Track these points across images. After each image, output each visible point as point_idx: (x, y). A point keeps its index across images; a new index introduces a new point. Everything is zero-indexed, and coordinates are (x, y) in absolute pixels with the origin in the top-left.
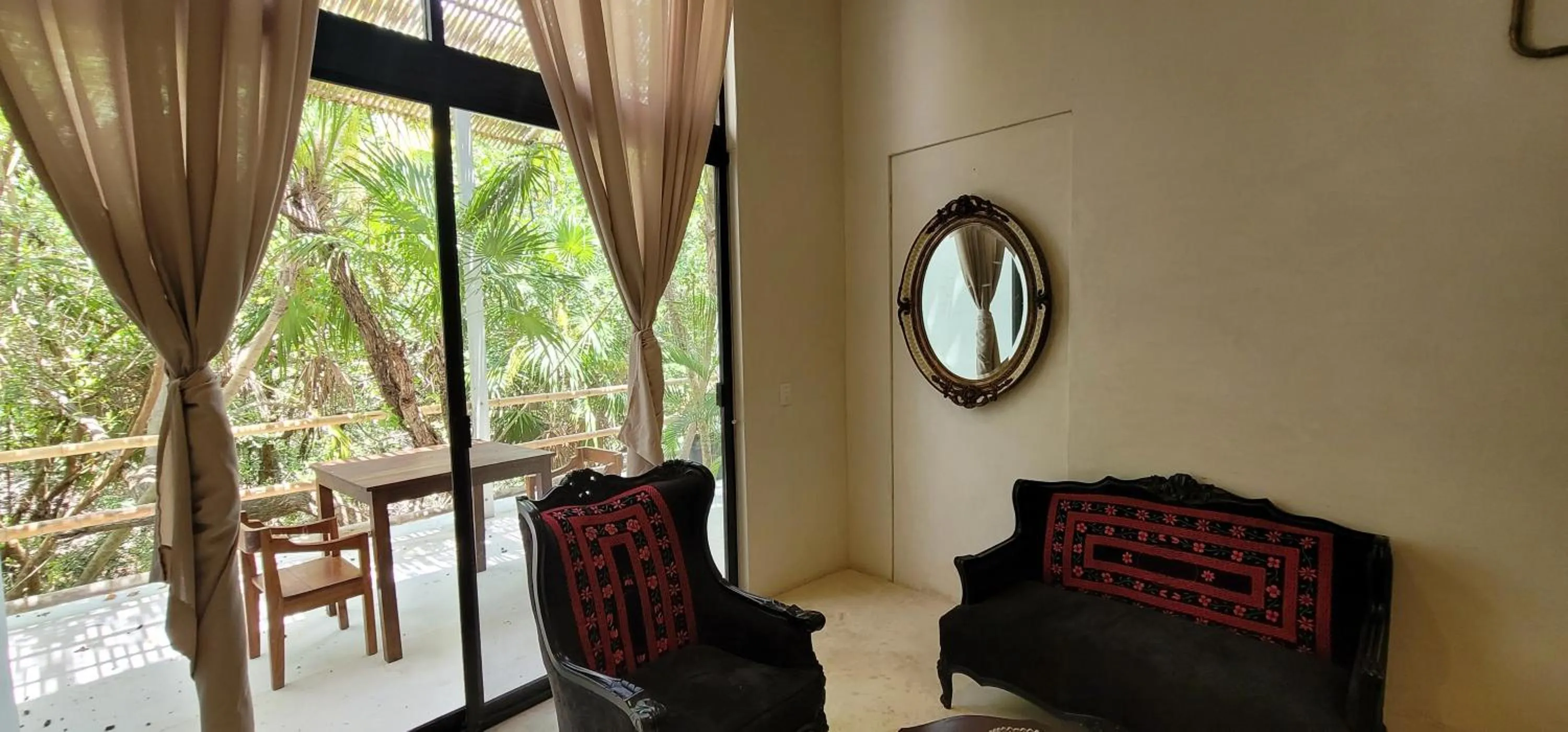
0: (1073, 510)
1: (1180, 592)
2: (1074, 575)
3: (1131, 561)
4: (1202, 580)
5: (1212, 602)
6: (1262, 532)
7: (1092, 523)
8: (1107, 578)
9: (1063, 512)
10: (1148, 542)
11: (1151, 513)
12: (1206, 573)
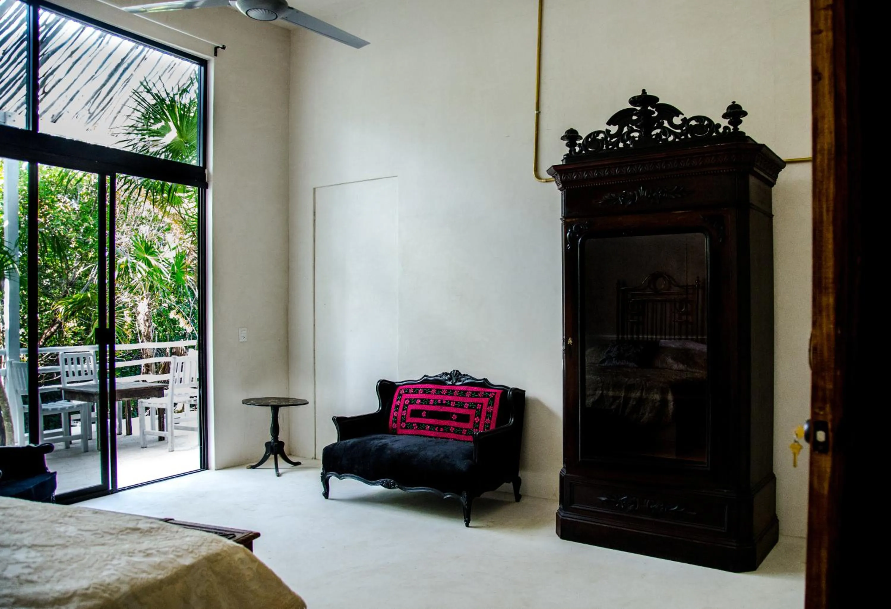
0: (406, 393)
1: (443, 427)
2: (401, 428)
3: (425, 415)
4: (452, 420)
5: (455, 430)
6: (477, 393)
7: (412, 399)
8: (415, 426)
9: (401, 395)
10: (434, 405)
11: (437, 390)
12: (454, 415)
